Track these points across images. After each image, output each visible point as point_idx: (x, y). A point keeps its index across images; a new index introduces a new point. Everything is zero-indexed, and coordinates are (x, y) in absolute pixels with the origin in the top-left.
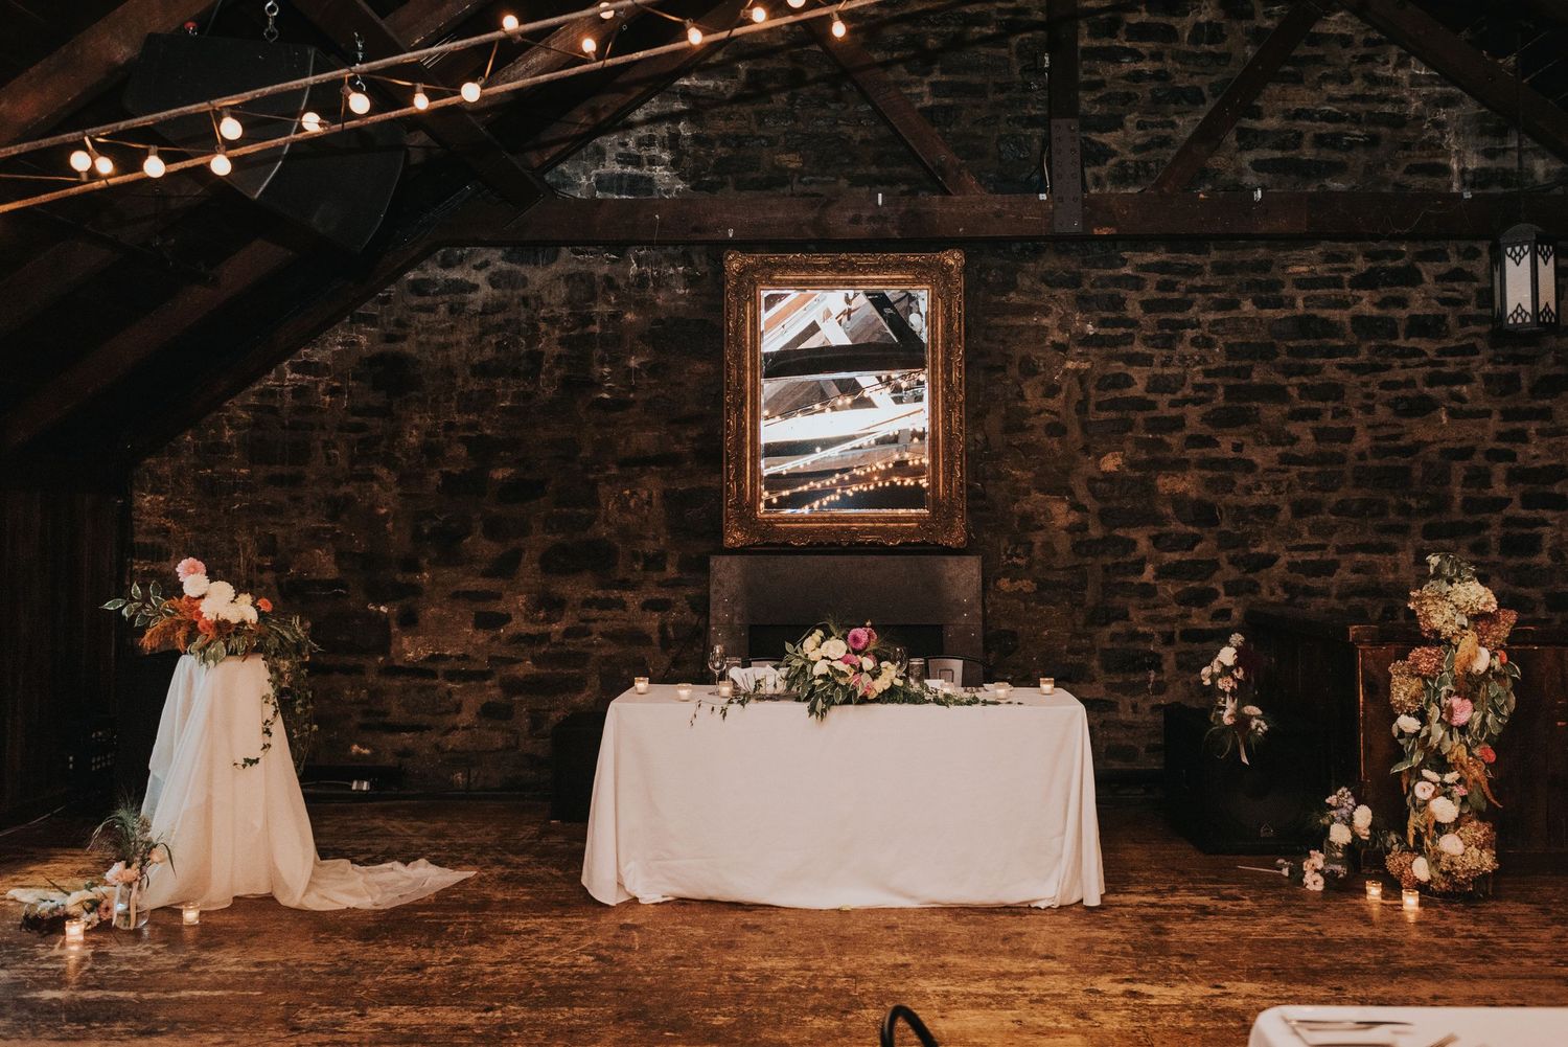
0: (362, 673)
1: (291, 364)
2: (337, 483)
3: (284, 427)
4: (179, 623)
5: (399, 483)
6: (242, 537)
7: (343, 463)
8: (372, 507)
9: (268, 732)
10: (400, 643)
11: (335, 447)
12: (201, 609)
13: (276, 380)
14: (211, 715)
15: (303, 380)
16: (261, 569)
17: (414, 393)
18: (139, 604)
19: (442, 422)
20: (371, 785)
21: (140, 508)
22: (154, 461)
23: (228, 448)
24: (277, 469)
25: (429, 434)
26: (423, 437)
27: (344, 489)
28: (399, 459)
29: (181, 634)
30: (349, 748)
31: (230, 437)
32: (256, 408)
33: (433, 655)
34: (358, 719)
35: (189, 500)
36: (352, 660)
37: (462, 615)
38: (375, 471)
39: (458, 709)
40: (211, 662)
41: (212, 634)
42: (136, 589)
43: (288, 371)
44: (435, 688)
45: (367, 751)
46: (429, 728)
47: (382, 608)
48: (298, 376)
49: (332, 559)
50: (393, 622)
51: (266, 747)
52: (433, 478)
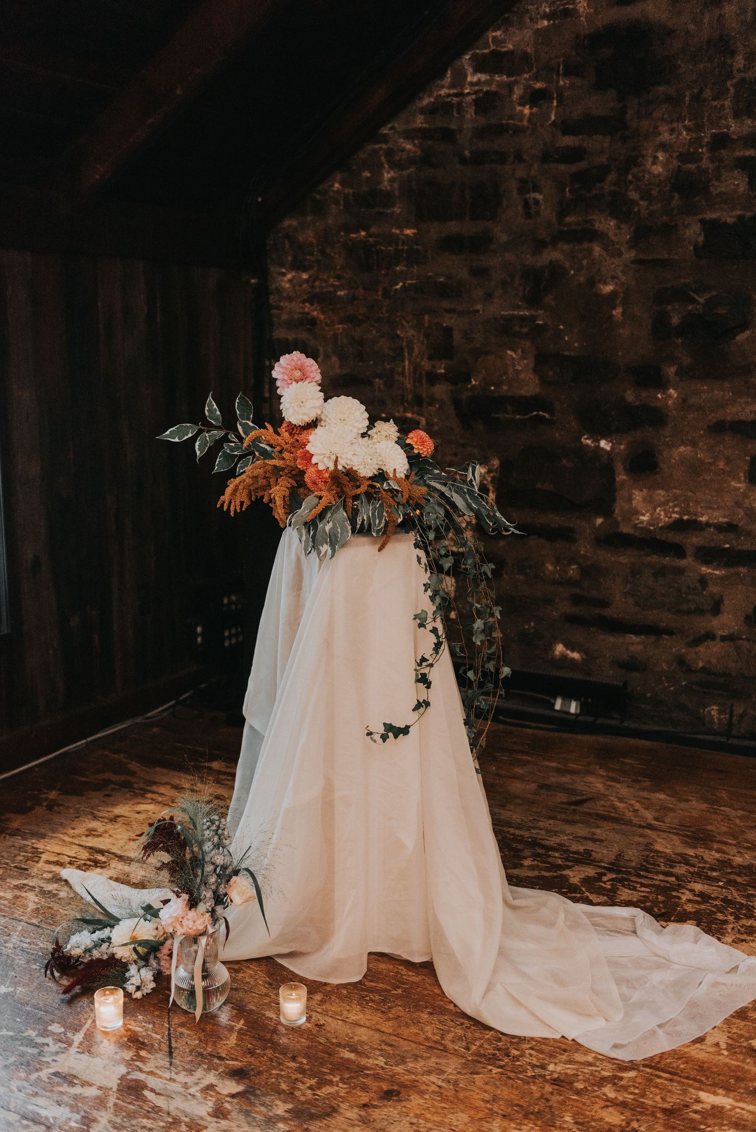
0: (573, 540)
1: (474, 57)
2: (540, 245)
3: (463, 161)
4: (277, 470)
5: (633, 244)
6: (407, 332)
7: (547, 213)
8: (592, 283)
9: (423, 680)
10: (630, 500)
11: (536, 188)
12: (309, 448)
13: (452, 86)
14: (328, 642)
15: (487, 83)
16: (433, 378)
17: (661, 89)
18: (218, 434)
19: (707, 136)
20: (582, 706)
21: (279, 291)
22: (294, 223)
23: (387, 198)
24: (454, 227)
25: (685, 157)
26: (675, 163)
27: (552, 255)
28: (633, 202)
29: (278, 492)
30: (550, 647)
31: (392, 180)
32: (424, 134)
33: (679, 521)
34: (566, 608)
35: (339, 278)
36: (555, 520)
37: (728, 461)
38: (597, 225)
39: (716, 608)
40: (325, 548)
41: (328, 497)
42: (212, 408)
43: (470, 70)
44: (681, 571)
45: (576, 655)
46: (670, 632)
47: (603, 444)
48: (483, 77)
49: (531, 365)
50: (619, 467)
51: (422, 705)
52: (689, 233)
